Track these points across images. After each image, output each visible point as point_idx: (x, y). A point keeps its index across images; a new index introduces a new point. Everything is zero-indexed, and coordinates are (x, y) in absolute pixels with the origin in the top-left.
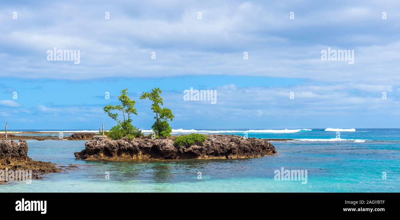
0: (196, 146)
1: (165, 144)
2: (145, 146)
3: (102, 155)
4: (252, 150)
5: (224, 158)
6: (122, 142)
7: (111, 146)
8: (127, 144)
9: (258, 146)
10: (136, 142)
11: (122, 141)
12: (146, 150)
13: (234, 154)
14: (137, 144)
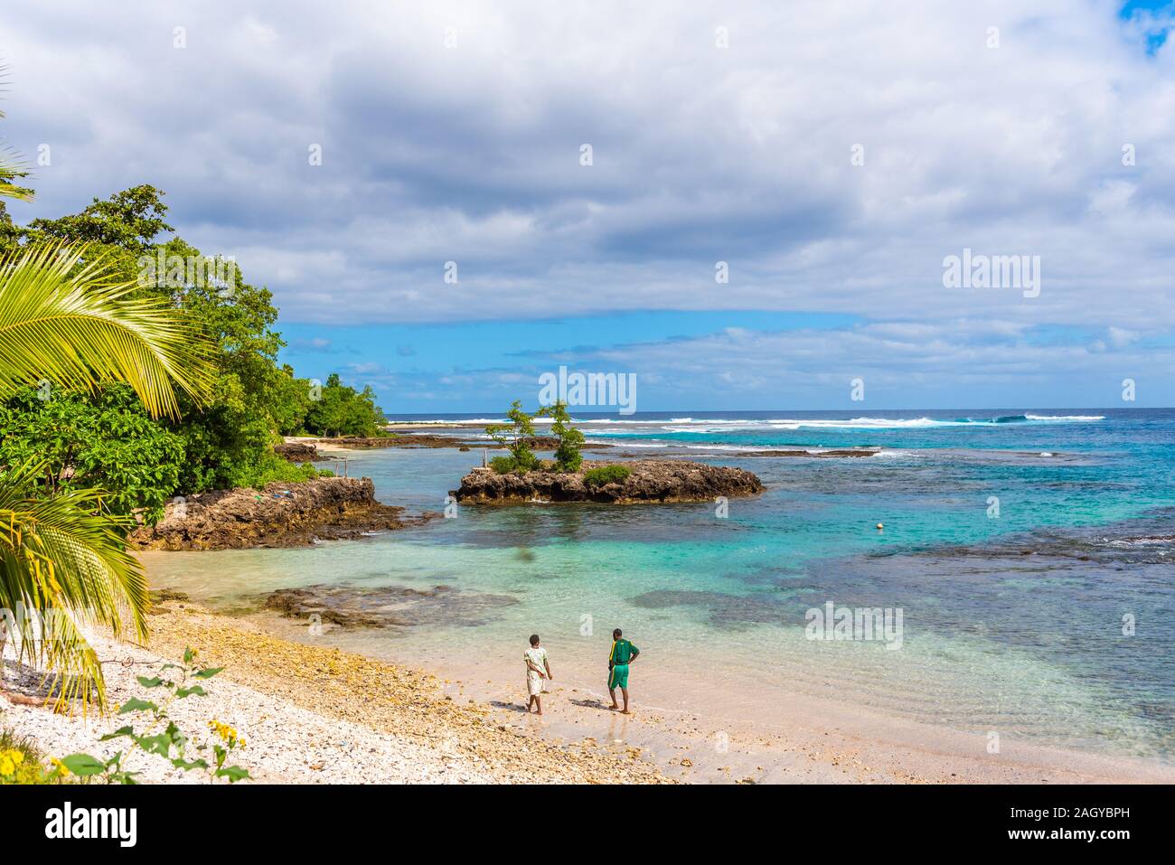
0: (614, 485)
1: (568, 482)
2: (543, 483)
3: (483, 495)
4: (706, 489)
5: (657, 501)
6: (511, 477)
7: (494, 483)
8: (517, 481)
10: (530, 477)
11: (511, 476)
12: (544, 490)
13: (674, 496)
14: (530, 480)
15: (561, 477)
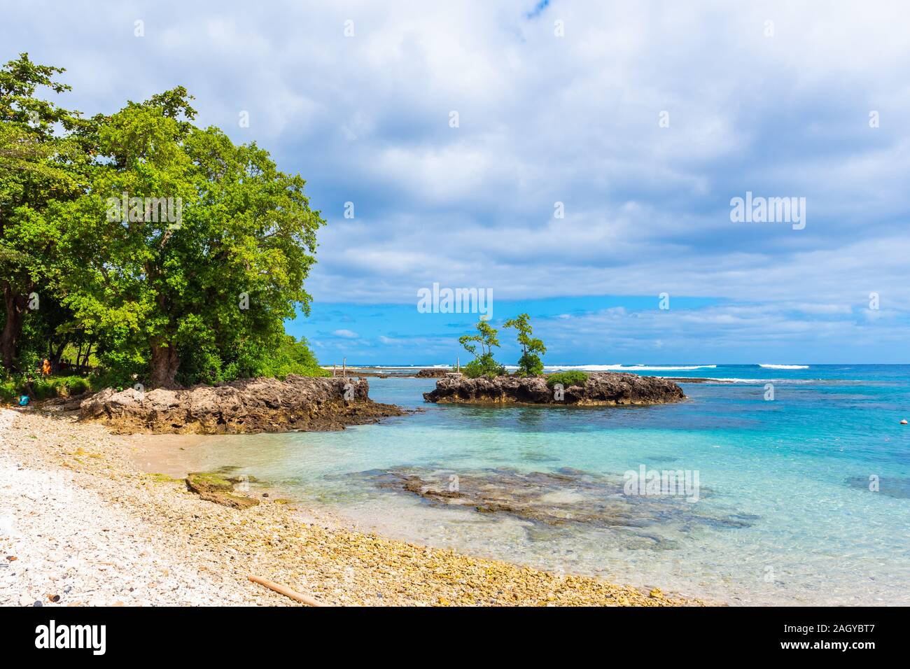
0: (576, 387)
1: (535, 384)
2: (511, 386)
3: (456, 397)
4: (651, 393)
5: (613, 403)
6: (482, 381)
7: (467, 385)
8: (488, 384)
9: (659, 388)
10: (498, 381)
11: (481, 379)
12: (511, 392)
13: (626, 398)
14: (499, 384)
15: (526, 381)
